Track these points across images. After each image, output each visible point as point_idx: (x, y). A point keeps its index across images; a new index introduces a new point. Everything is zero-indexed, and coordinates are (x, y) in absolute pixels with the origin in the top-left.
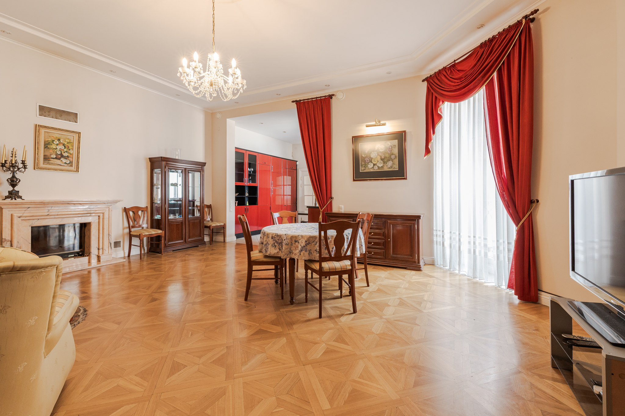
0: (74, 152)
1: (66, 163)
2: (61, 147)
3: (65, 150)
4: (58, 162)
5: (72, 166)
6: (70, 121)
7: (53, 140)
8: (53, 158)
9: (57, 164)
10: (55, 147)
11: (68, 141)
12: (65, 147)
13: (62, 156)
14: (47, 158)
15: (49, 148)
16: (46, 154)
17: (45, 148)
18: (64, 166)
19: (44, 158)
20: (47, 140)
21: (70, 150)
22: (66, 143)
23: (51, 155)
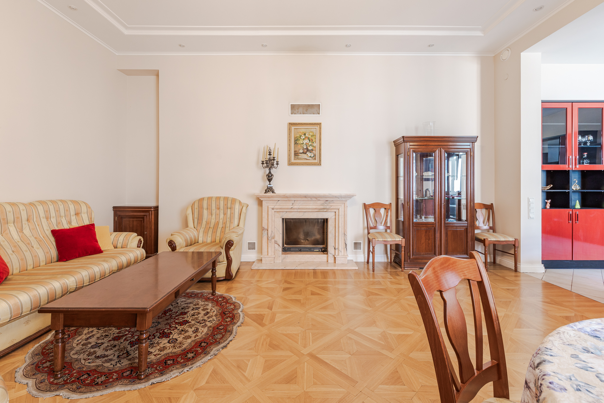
0: (316, 144)
1: (311, 157)
2: (307, 141)
3: (310, 144)
4: (304, 156)
5: (315, 159)
6: (314, 114)
7: (301, 135)
8: (301, 153)
9: (304, 159)
10: (302, 142)
11: (311, 134)
12: (309, 140)
13: (308, 150)
14: (297, 154)
15: (297, 144)
16: (297, 149)
17: (295, 144)
18: (309, 160)
19: (295, 154)
20: (296, 136)
21: (313, 143)
22: (310, 137)
23: (299, 150)
